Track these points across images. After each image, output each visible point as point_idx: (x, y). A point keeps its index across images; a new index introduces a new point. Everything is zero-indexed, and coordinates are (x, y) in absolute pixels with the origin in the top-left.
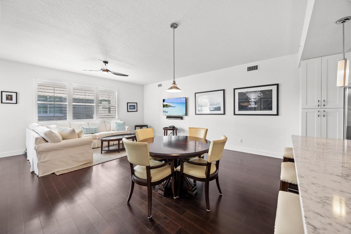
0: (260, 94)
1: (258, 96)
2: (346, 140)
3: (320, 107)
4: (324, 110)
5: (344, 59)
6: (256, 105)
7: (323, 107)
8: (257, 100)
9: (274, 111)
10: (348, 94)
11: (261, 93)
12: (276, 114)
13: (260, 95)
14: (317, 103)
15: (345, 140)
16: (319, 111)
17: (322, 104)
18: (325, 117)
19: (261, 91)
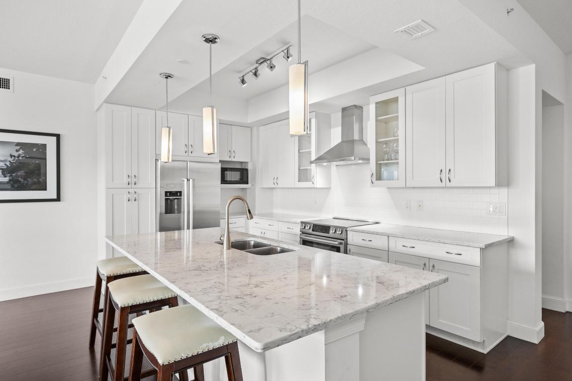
0: (17, 151)
1: (11, 156)
2: (159, 233)
3: (130, 186)
4: (136, 190)
5: (168, 127)
6: (5, 177)
7: (133, 186)
8: (8, 164)
9: (51, 192)
10: (161, 166)
11: (18, 148)
12: (55, 197)
13: (16, 154)
14: (126, 180)
15: (157, 233)
16: (129, 192)
17: (133, 181)
18: (137, 202)
19: (18, 144)
